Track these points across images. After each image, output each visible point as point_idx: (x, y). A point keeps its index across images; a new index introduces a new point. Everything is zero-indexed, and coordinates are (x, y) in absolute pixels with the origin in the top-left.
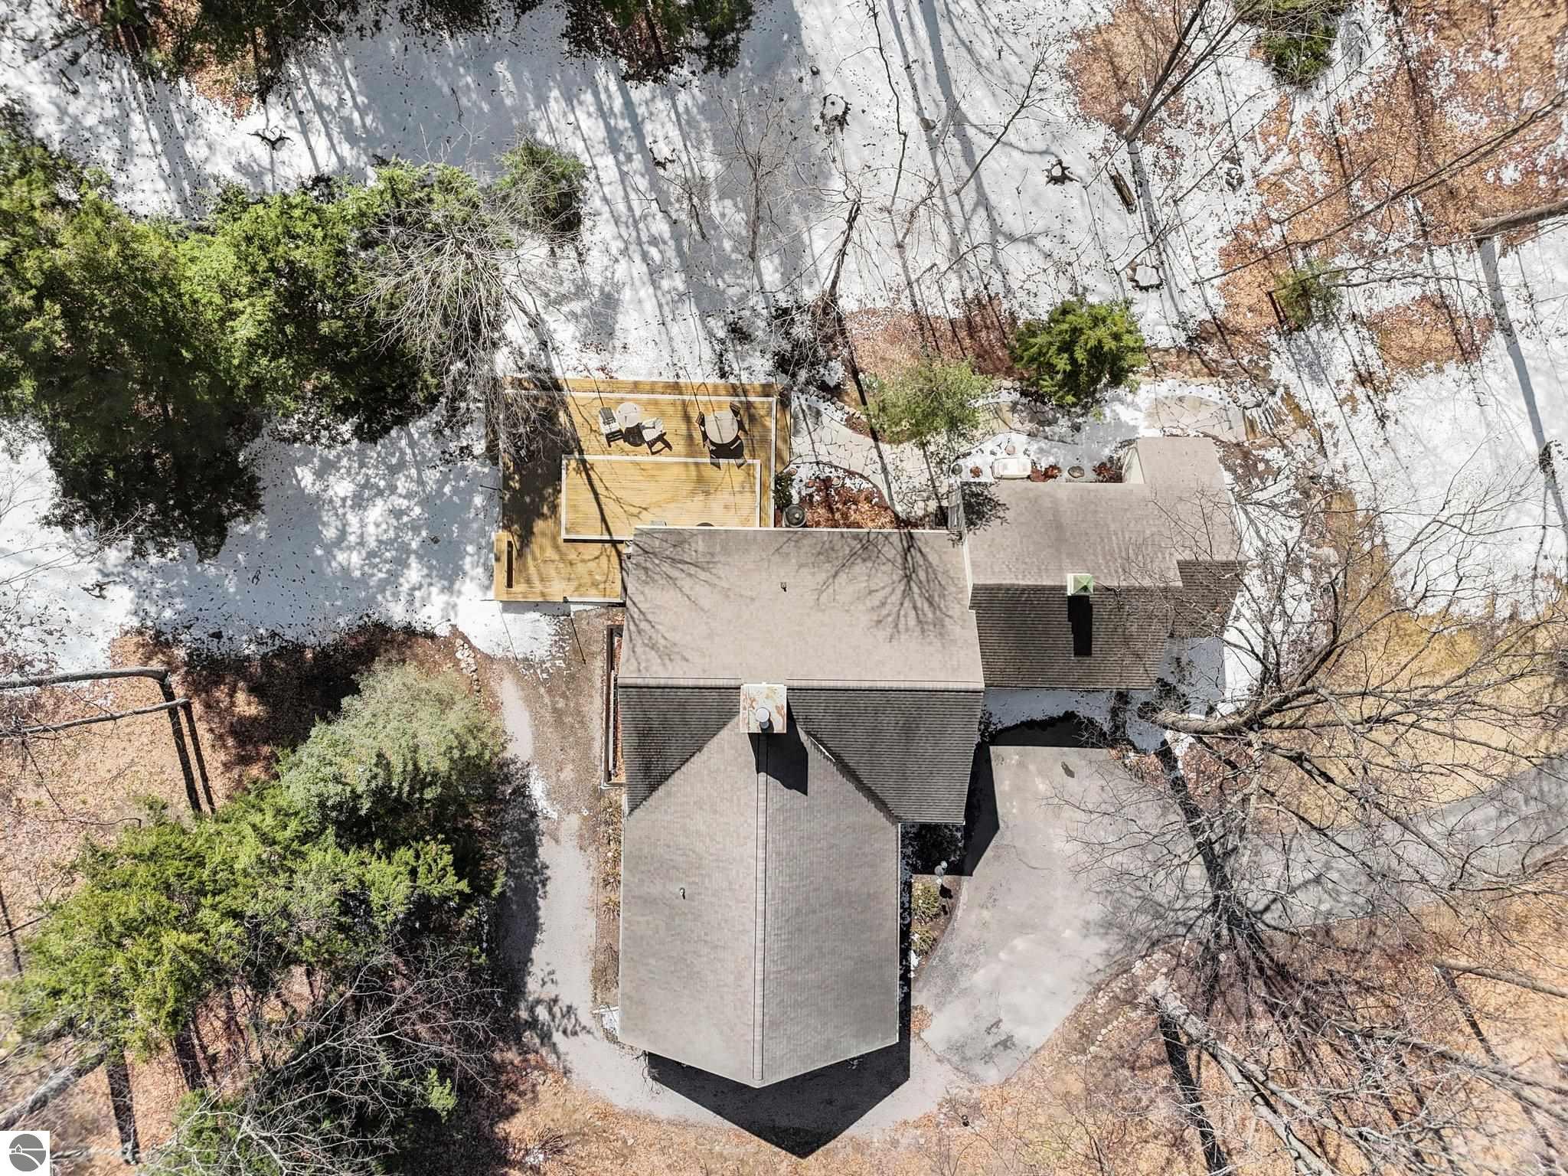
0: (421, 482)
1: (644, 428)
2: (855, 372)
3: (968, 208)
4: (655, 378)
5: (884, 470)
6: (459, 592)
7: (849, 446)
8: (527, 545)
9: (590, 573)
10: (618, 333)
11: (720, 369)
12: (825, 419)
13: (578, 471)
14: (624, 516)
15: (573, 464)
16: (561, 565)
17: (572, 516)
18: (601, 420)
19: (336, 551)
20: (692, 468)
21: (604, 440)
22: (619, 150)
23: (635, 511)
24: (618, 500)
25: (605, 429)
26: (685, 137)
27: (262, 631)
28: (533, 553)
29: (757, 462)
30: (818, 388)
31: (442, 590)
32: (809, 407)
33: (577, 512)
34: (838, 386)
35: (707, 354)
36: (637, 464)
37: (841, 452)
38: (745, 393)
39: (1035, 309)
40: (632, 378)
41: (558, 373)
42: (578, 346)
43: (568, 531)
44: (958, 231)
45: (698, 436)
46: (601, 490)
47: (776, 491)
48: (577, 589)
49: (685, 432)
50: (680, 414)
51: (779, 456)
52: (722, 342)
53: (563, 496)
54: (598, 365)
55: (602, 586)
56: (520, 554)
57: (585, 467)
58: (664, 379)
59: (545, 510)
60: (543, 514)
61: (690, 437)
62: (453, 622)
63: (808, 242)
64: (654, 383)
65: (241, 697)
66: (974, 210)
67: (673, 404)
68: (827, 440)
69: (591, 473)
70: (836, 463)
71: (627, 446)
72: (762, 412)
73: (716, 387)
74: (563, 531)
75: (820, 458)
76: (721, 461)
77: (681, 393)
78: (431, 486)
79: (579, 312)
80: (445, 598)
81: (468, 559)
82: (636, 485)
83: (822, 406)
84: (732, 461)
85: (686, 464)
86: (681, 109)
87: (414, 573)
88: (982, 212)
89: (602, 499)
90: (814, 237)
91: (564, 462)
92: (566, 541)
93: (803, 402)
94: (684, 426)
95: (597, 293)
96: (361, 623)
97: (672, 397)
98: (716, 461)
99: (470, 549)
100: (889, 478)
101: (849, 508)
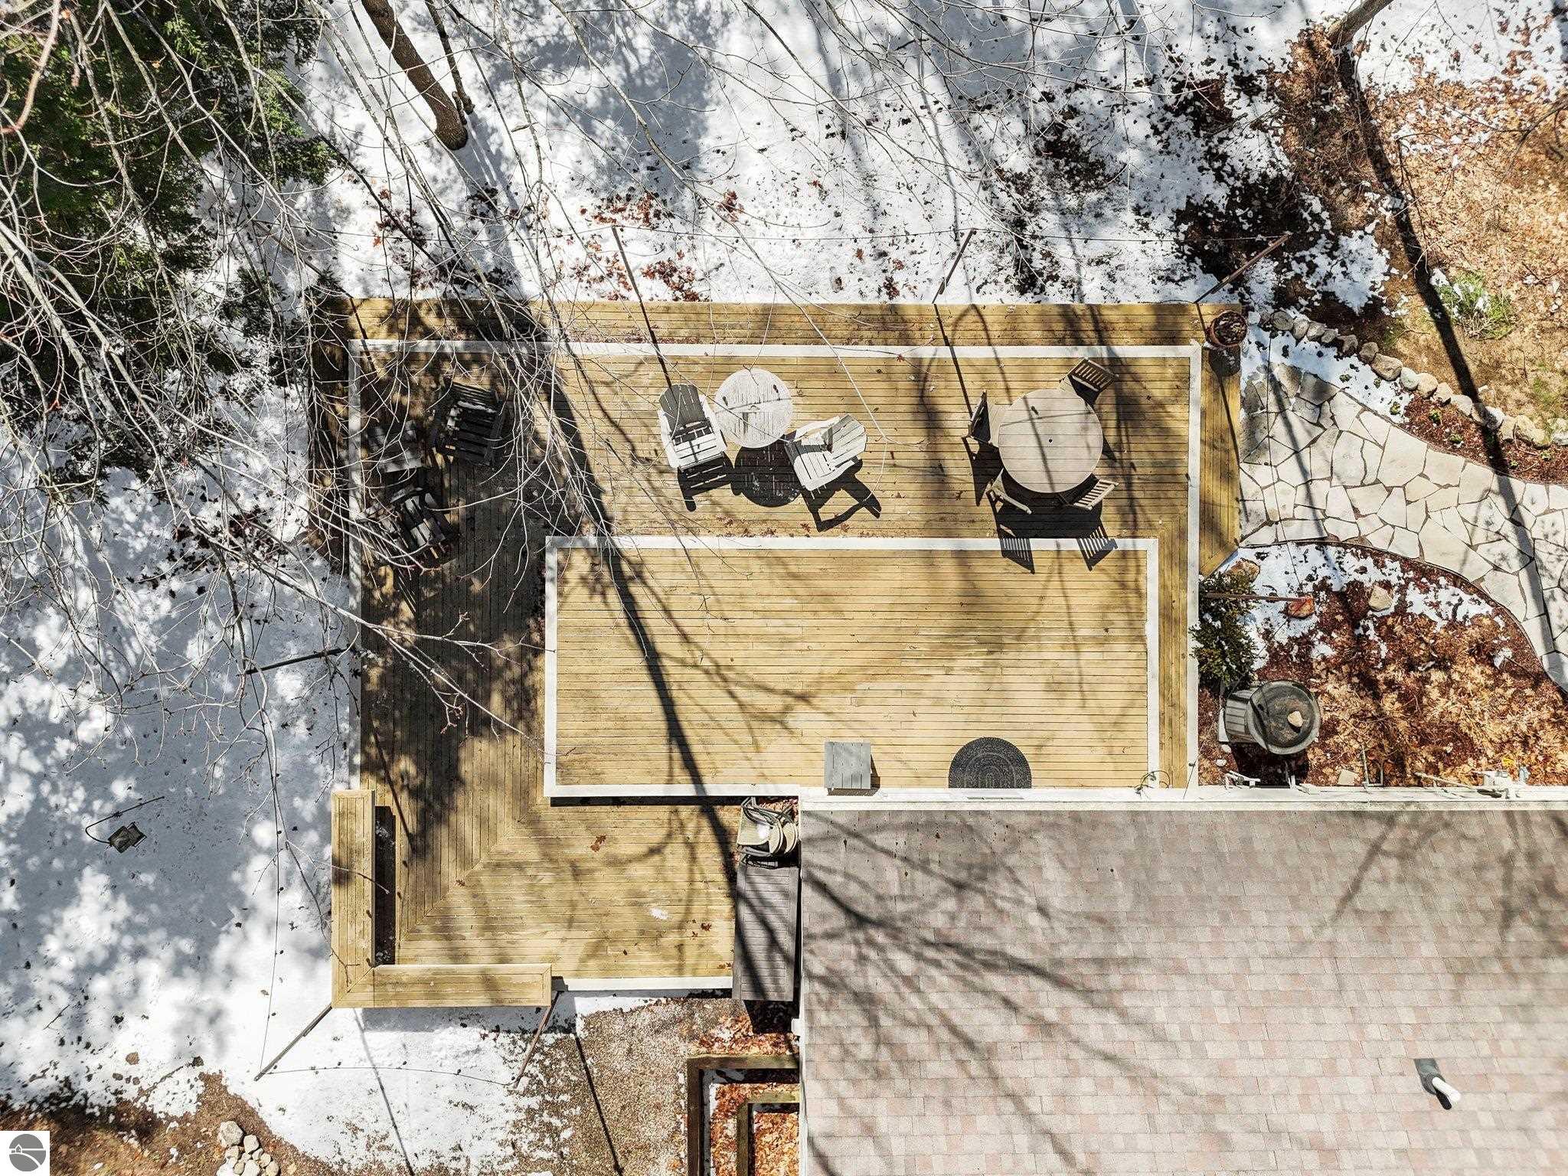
0: (112, 631)
1: (800, 449)
2: (1419, 267)
4: (825, 296)
5: (1529, 558)
6: (230, 970)
7: (1420, 487)
8: (441, 819)
9: (637, 900)
10: (711, 164)
11: (1020, 265)
12: (1343, 408)
13: (594, 585)
14: (738, 720)
15: (580, 564)
16: (547, 878)
17: (576, 726)
18: (664, 424)
20: (949, 569)
21: (672, 487)
23: (773, 703)
24: (718, 673)
25: (678, 456)
28: (458, 842)
29: (1148, 546)
30: (1315, 315)
31: (179, 966)
32: (1295, 373)
33: (594, 712)
34: (1373, 308)
35: (978, 220)
36: (773, 559)
37: (1394, 509)
38: (1102, 333)
40: (757, 298)
41: (529, 286)
42: (590, 202)
43: (564, 773)
45: (960, 470)
46: (667, 645)
47: (1204, 634)
48: (596, 950)
49: (920, 458)
50: (906, 401)
51: (1210, 523)
52: (1021, 183)
53: (549, 663)
54: (652, 260)
55: (671, 939)
56: (421, 847)
57: (618, 574)
58: (850, 296)
59: (496, 707)
60: (487, 721)
61: (937, 472)
62: (210, 1067)
64: (822, 313)
67: (884, 371)
68: (1352, 471)
69: (636, 589)
70: (1377, 542)
71: (743, 506)
72: (1159, 391)
73: (1013, 316)
74: (550, 773)
75: (1330, 527)
76: (1037, 544)
77: (905, 340)
78: (143, 641)
79: (592, 101)
80: (183, 991)
81: (259, 864)
82: (774, 625)
83: (1334, 369)
84: (1070, 544)
85: (929, 557)
87: (90, 921)
89: (672, 672)
91: (552, 559)
92: (557, 802)
93: (1276, 358)
94: (916, 438)
95: (643, 42)
97: (877, 352)
98: (1016, 544)
99: (265, 833)
100: (1546, 583)
101: (1425, 680)
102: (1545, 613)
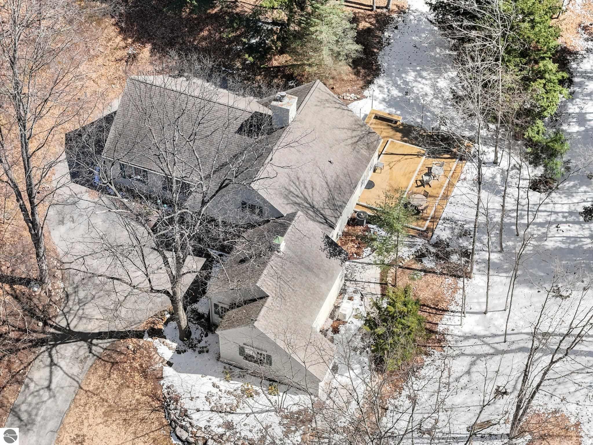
2: (426, 271)
3: (496, 345)
4: (452, 193)
5: (370, 264)
6: (380, 103)
8: (392, 128)
12: (406, 249)
13: (419, 152)
14: (391, 161)
15: (423, 152)
17: (399, 145)
19: (416, 73)
21: (430, 166)
22: (570, 215)
23: (391, 165)
26: (568, 238)
27: (392, 41)
28: (388, 129)
30: (423, 253)
31: (384, 99)
32: (415, 245)
33: (400, 147)
34: (421, 261)
35: (457, 217)
36: (414, 172)
39: (429, 367)
41: (468, 163)
43: (392, 142)
44: (485, 339)
46: (406, 157)
54: (467, 178)
56: (389, 125)
57: (420, 155)
58: (451, 197)
59: (406, 139)
60: (404, 137)
62: (369, 98)
63: (500, 275)
64: (450, 192)
65: (368, 25)
66: (494, 348)
67: (438, 194)
69: (416, 156)
72: (420, 224)
73: (440, 213)
74: (393, 140)
78: (433, 110)
79: (495, 180)
80: (381, 98)
81: (394, 110)
82: (403, 169)
85: (407, 188)
86: (582, 239)
87: (395, 92)
88: (492, 351)
89: (402, 156)
90: (502, 278)
92: (388, 140)
96: (382, 70)
100: (364, 265)
101: (356, 244)
102: (359, 263)
